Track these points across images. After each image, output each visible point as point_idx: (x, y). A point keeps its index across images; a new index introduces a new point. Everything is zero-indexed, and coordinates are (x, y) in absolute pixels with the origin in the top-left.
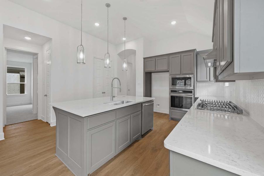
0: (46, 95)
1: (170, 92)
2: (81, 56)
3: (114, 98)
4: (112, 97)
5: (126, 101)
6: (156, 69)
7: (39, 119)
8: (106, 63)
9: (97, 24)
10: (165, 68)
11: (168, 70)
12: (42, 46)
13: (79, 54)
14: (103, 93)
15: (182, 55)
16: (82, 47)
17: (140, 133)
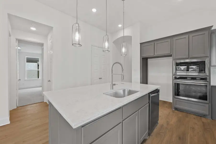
0: (49, 81)
1: (174, 79)
2: (77, 37)
3: (114, 86)
4: (112, 85)
5: (127, 90)
6: (155, 54)
7: (45, 102)
8: (105, 47)
9: (94, 10)
10: (167, 52)
11: (171, 54)
12: (46, 36)
13: (75, 34)
14: (99, 79)
15: (191, 35)
16: (77, 25)
17: (147, 131)
